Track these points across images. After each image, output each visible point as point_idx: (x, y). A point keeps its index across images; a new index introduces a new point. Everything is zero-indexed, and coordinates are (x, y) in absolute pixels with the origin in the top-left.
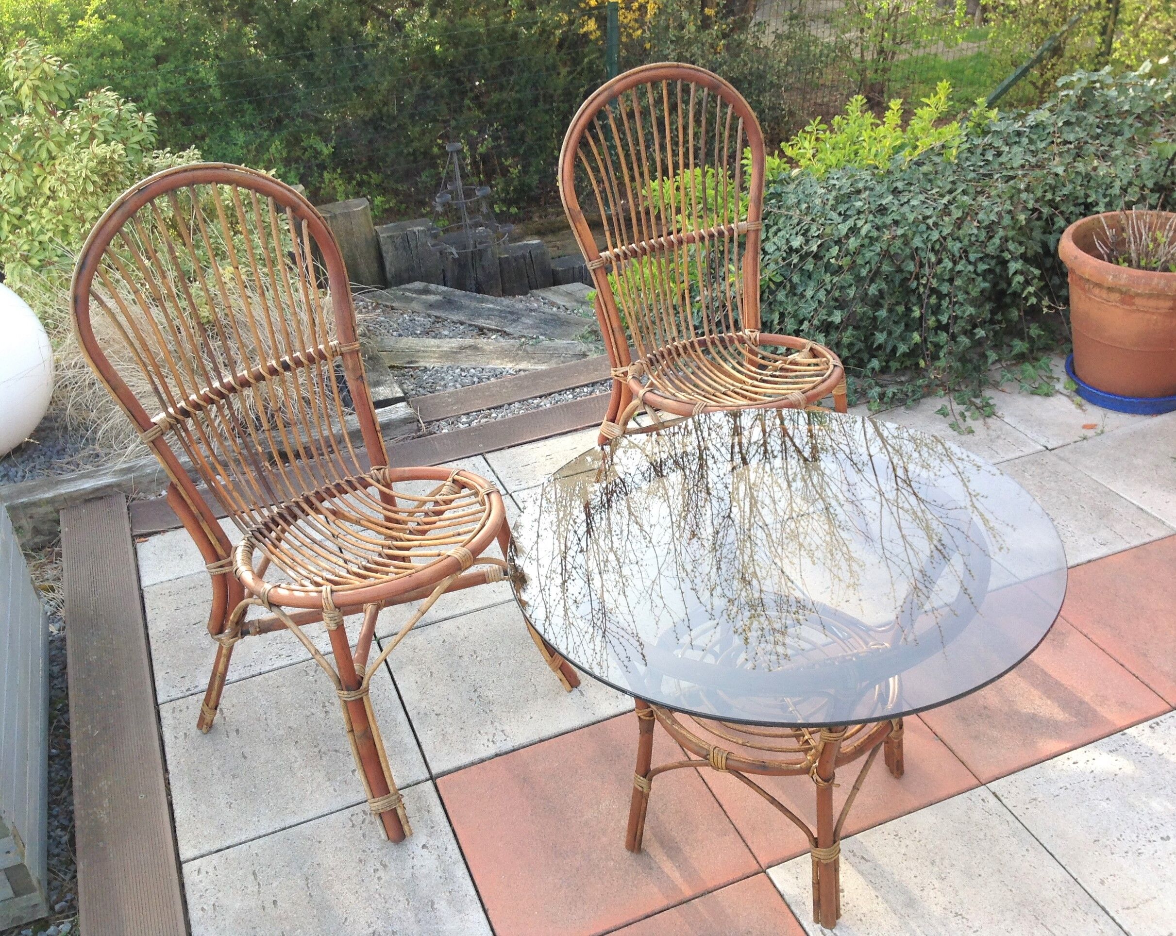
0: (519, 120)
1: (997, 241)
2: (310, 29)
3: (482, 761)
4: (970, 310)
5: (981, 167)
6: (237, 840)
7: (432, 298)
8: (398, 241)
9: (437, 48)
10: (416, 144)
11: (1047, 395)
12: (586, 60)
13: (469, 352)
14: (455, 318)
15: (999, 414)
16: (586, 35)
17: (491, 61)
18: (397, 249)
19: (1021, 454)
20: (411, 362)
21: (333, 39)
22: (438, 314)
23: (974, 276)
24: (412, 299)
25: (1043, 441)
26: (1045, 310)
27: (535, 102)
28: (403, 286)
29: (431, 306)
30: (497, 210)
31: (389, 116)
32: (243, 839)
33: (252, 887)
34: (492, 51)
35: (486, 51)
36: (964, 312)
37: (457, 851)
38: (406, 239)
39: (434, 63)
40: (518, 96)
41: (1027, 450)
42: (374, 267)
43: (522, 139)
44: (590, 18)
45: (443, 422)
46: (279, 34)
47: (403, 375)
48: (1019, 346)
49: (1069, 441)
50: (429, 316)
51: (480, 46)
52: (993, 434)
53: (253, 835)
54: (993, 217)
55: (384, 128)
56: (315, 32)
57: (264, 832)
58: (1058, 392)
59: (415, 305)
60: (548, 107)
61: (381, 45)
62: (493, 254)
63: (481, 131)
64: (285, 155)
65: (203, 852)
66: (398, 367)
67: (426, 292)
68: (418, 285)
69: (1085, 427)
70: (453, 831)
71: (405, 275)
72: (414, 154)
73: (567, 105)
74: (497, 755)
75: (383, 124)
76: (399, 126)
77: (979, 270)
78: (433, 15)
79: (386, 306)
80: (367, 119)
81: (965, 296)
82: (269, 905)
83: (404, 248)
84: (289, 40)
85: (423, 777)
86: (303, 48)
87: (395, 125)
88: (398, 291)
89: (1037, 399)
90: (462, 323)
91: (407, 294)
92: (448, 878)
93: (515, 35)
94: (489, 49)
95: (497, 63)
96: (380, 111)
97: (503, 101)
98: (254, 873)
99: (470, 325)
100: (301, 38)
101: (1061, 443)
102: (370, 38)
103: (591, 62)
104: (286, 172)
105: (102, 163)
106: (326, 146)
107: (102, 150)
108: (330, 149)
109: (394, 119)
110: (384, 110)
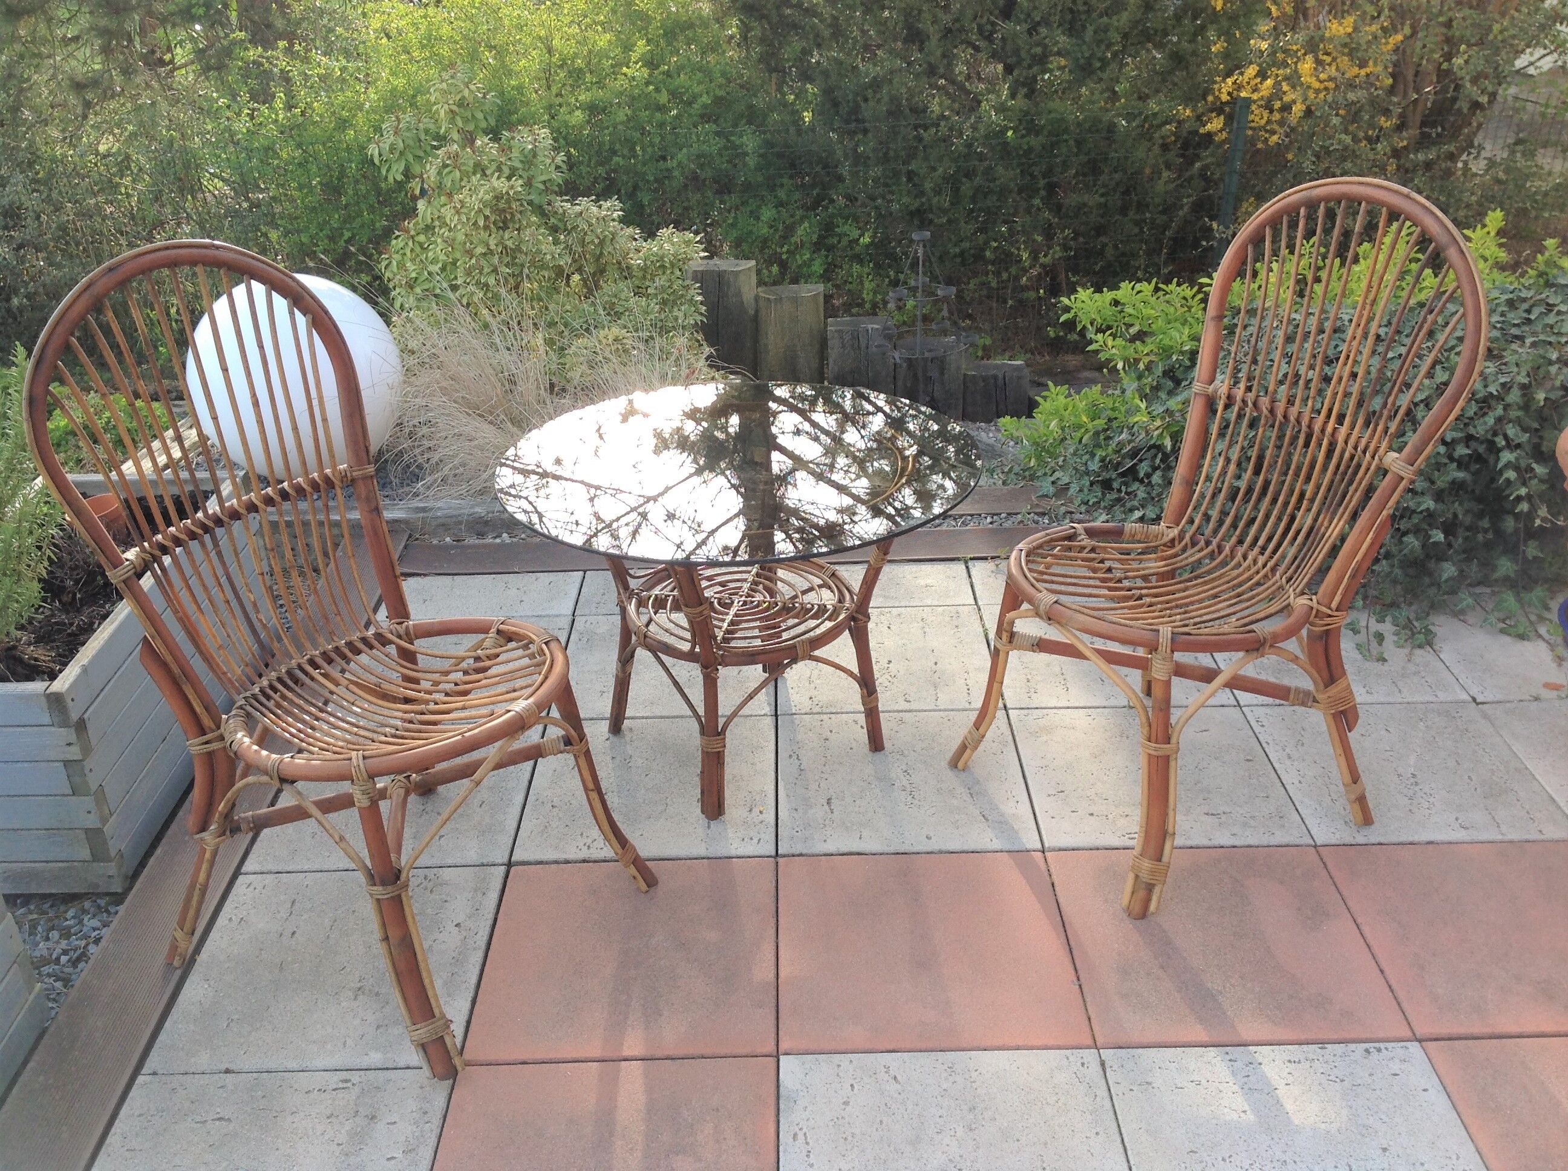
0: (1100, 230)
1: (1490, 420)
2: (866, 100)
3: (567, 862)
4: (1429, 503)
5: (1515, 325)
6: (299, 868)
8: (847, 337)
9: (1010, 133)
10: (966, 245)
11: (1522, 637)
12: (1198, 165)
15: (1436, 647)
16: (1209, 135)
17: (1077, 155)
18: (843, 347)
19: (1432, 699)
21: (890, 113)
23: (1445, 460)
25: (1474, 691)
26: (1538, 522)
27: (1124, 210)
30: (1052, 334)
31: (939, 209)
32: (306, 868)
33: (284, 914)
34: (1079, 143)
35: (1072, 143)
36: (1419, 504)
37: (485, 938)
38: (855, 336)
39: (1005, 151)
40: (1102, 200)
41: (1443, 696)
43: (1101, 253)
44: (1218, 115)
46: (836, 104)
48: (1506, 566)
49: (1511, 698)
51: (1065, 137)
52: (1411, 667)
53: (316, 867)
54: (1493, 389)
56: (871, 103)
57: (326, 867)
58: (1540, 636)
60: (1138, 217)
61: (942, 123)
62: (959, 368)
63: (1049, 236)
64: (815, 238)
65: (264, 869)
69: (1547, 685)
70: (495, 920)
71: (849, 378)
72: (962, 254)
73: (1165, 218)
74: (584, 861)
75: (931, 216)
76: (949, 221)
77: (1456, 455)
78: (1013, 96)
80: (912, 208)
81: (1426, 485)
82: (288, 933)
83: (853, 347)
84: (844, 109)
85: (500, 861)
86: (857, 120)
89: (1507, 639)
92: (459, 961)
93: (1112, 128)
94: (1076, 141)
95: (1084, 158)
96: (929, 200)
97: (1085, 205)
98: (293, 902)
100: (856, 110)
101: (1499, 697)
102: (934, 116)
103: (1205, 168)
104: (812, 260)
105: (498, 198)
106: (863, 235)
107: (500, 184)
108: (866, 240)
109: (945, 211)
110: (935, 200)
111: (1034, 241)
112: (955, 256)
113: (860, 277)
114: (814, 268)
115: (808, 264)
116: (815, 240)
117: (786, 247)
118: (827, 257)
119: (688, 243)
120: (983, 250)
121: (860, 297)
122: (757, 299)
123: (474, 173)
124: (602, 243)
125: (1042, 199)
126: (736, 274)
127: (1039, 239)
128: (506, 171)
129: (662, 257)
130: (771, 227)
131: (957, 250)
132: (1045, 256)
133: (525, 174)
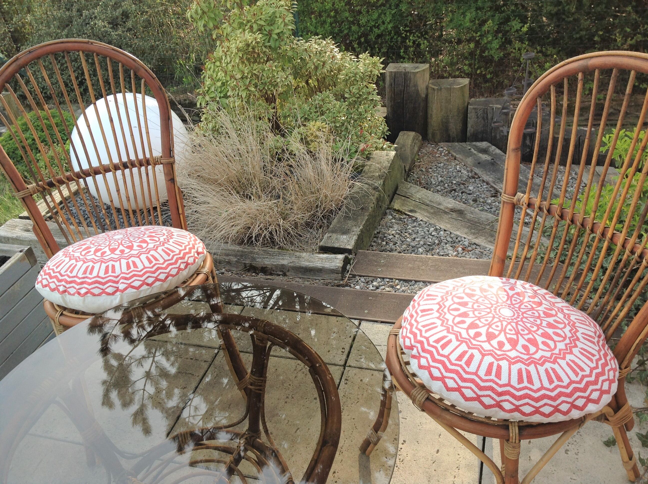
7: (484, 157)
8: (480, 113)
10: (583, 33)
13: (454, 215)
14: (486, 178)
18: (478, 118)
20: (411, 211)
22: (477, 172)
24: (471, 155)
28: (474, 143)
29: (479, 164)
38: (485, 112)
42: (459, 126)
45: (363, 279)
47: (400, 219)
50: (472, 171)
55: (564, 19)
59: (469, 161)
66: (401, 212)
67: (485, 151)
68: (484, 144)
71: (480, 136)
72: (581, 38)
75: (564, 17)
76: (574, 19)
79: (452, 156)
83: (483, 118)
87: (571, 19)
88: (467, 146)
90: (488, 184)
91: (472, 150)
99: (492, 187)
104: (492, 40)
105: (248, 45)
106: (524, 26)
107: (249, 37)
108: (525, 29)
109: (573, 14)
110: (566, 8)
111: (626, 31)
112: (577, 39)
113: (519, 49)
114: (493, 45)
115: (490, 42)
116: (495, 29)
117: (479, 34)
118: (502, 39)
119: (374, 64)
120: (594, 36)
121: (519, 60)
122: (427, 88)
123: (240, 28)
124: (316, 68)
125: (633, 7)
126: (415, 74)
127: (628, 30)
128: (255, 27)
129: (356, 74)
130: (471, 21)
131: (578, 36)
132: (631, 40)
133: (268, 28)
